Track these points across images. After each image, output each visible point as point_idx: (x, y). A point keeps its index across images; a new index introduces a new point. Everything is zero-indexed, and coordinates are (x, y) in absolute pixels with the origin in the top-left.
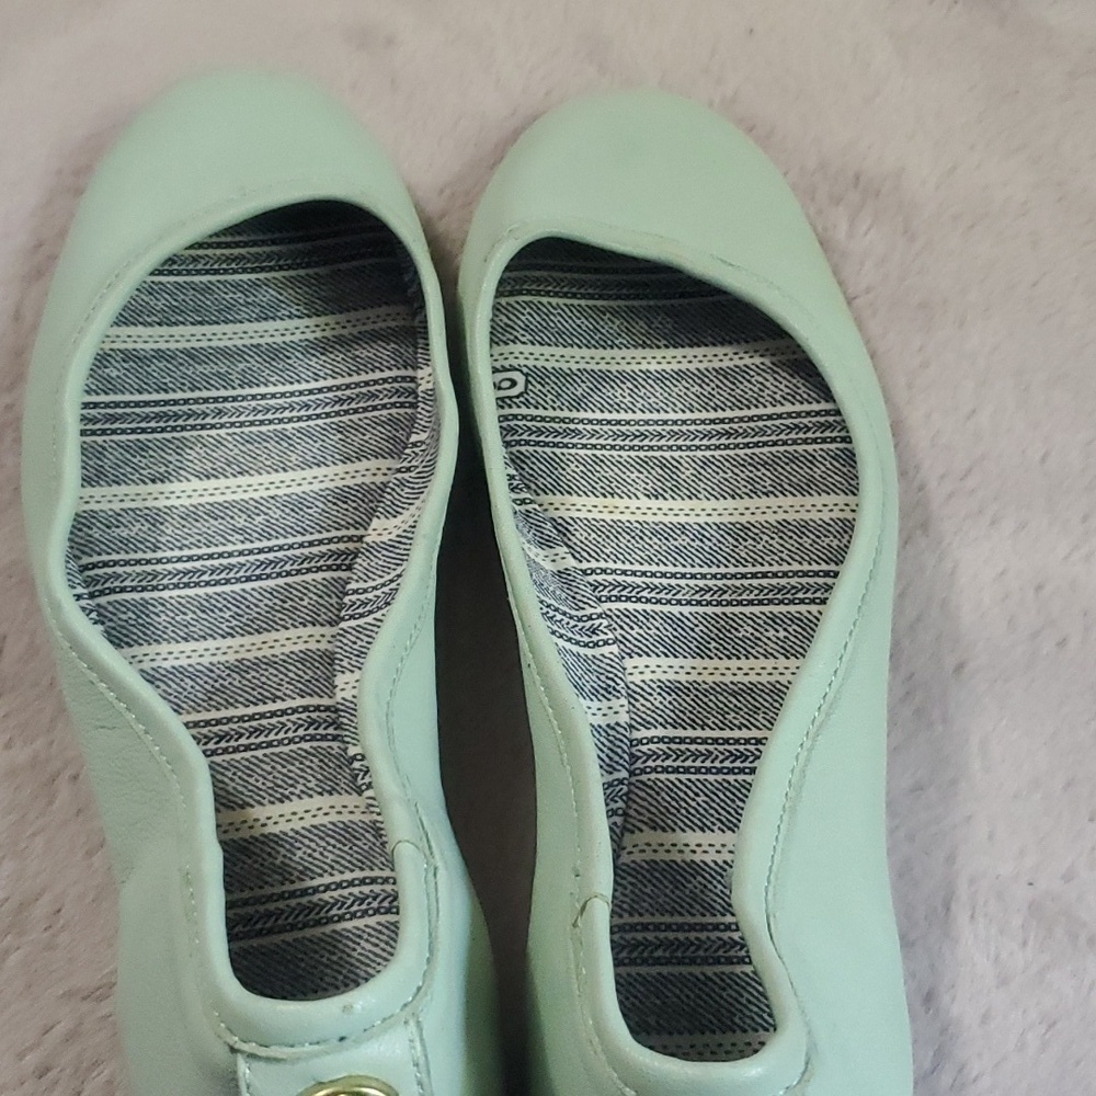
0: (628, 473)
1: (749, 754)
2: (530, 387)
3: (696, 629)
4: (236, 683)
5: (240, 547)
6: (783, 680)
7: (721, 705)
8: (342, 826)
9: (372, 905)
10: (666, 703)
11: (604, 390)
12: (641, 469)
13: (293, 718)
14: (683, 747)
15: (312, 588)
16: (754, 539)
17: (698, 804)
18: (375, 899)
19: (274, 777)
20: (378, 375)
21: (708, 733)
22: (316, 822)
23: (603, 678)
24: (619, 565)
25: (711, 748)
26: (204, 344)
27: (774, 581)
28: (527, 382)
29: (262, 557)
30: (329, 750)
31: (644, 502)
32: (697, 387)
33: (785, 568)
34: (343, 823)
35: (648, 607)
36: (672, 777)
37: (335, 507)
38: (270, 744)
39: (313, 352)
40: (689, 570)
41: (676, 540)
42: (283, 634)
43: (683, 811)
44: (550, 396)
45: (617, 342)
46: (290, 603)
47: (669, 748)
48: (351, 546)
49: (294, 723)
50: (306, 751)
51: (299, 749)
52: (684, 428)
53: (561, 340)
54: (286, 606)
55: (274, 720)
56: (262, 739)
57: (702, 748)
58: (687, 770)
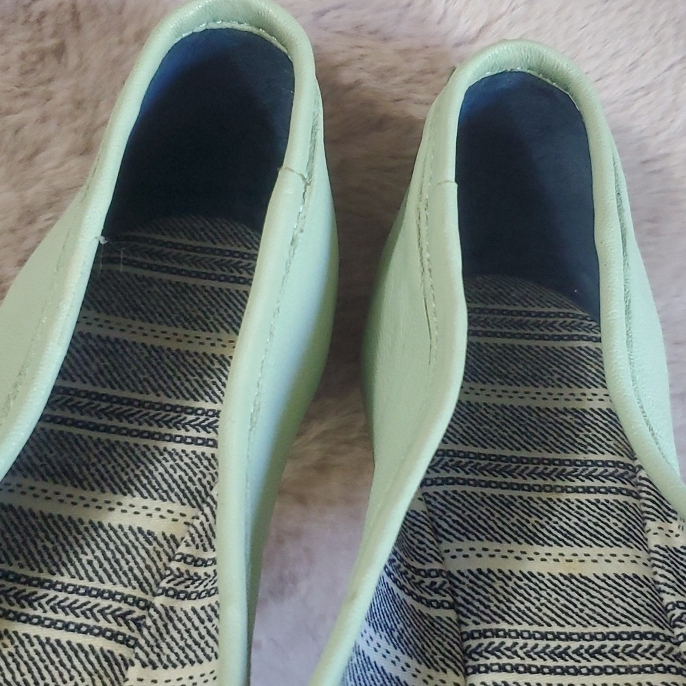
1: (12, 599)
7: (13, 666)
8: (470, 535)
9: (449, 458)
13: (517, 661)
14: (81, 620)
17: (93, 552)
18: (446, 464)
19: (539, 600)
21: (45, 633)
22: (496, 545)
25: (50, 614)
30: (478, 620)
34: (469, 539)
36: (108, 586)
38: (544, 636)
43: (112, 546)
47: (98, 621)
49: (515, 653)
50: (504, 619)
51: (512, 624)
55: (539, 662)
56: (553, 644)
57: (61, 616)
58: (88, 592)
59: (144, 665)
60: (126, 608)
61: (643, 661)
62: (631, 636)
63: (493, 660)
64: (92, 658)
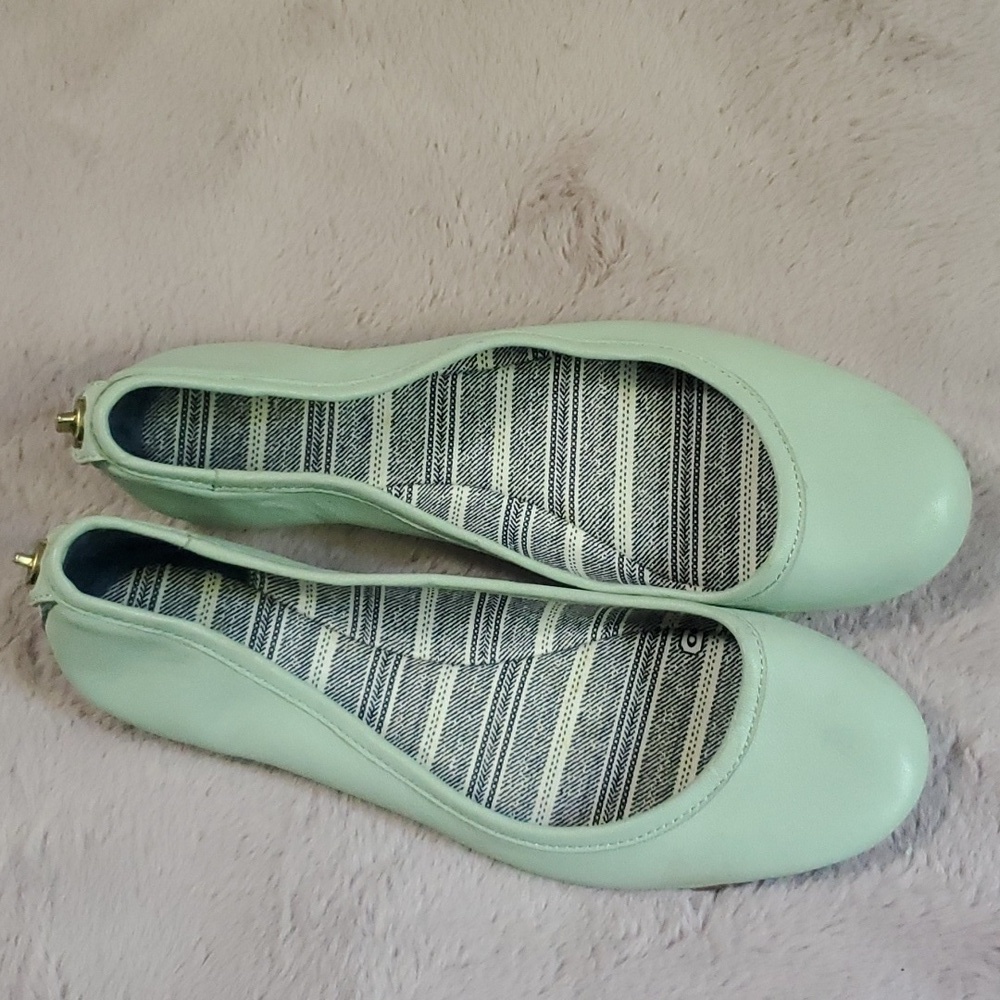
0: (603, 706)
2: (687, 655)
3: (469, 716)
4: (478, 430)
5: (579, 447)
6: (418, 757)
7: (411, 714)
10: (419, 681)
11: (675, 706)
12: (604, 715)
13: (445, 458)
14: (387, 682)
15: (537, 485)
16: (528, 772)
17: (346, 680)
19: (408, 441)
20: (701, 559)
21: (393, 700)
22: (372, 459)
23: (447, 650)
24: (528, 681)
25: (382, 699)
26: (744, 448)
27: (492, 774)
28: (691, 654)
29: (568, 459)
31: (577, 711)
32: (662, 769)
33: (500, 785)
35: (493, 691)
36: (368, 670)
37: (597, 510)
38: (431, 442)
39: (728, 520)
40: (516, 725)
41: (542, 722)
42: (507, 462)
43: (343, 670)
44: (677, 668)
45: (714, 723)
46: (529, 470)
47: (387, 674)
48: (567, 515)
49: (441, 458)
50: (421, 461)
51: (423, 457)
52: (631, 752)
53: (723, 684)
54: (528, 467)
55: (446, 447)
56: (436, 438)
57: (383, 693)
58: (370, 680)
59: (413, 650)
60: (381, 660)
61: (449, 396)
62: (433, 399)
63: (444, 470)
64: (408, 675)
